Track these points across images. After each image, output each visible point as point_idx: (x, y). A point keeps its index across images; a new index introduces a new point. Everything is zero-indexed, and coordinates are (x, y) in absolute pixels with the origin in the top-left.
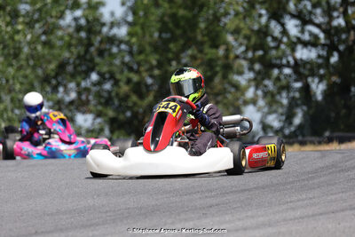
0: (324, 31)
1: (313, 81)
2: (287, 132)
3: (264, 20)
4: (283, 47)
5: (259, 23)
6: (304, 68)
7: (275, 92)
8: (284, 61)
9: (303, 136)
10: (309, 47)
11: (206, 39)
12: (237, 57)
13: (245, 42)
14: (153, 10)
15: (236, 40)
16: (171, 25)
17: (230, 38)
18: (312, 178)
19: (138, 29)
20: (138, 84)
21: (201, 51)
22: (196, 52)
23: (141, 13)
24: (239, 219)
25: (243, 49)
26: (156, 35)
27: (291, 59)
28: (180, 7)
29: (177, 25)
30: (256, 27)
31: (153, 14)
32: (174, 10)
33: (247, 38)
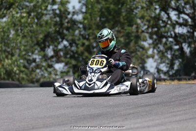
0: (191, 18)
1: (185, 45)
2: (171, 73)
3: (158, 11)
4: (168, 26)
5: (155, 13)
6: (180, 38)
7: (164, 51)
8: (169, 34)
9: (180, 76)
10: (183, 27)
11: (126, 21)
12: (143, 32)
13: (147, 23)
14: (96, 5)
15: (142, 22)
16: (106, 13)
17: (139, 21)
18: (185, 99)
19: (88, 15)
20: (88, 46)
21: (123, 28)
22: (120, 29)
23: (90, 7)
24: (145, 122)
25: (146, 27)
26: (98, 19)
27: (172, 33)
28: (111, 3)
29: (110, 14)
30: (153, 15)
31: (96, 7)
32: (108, 5)
33: (149, 21)
